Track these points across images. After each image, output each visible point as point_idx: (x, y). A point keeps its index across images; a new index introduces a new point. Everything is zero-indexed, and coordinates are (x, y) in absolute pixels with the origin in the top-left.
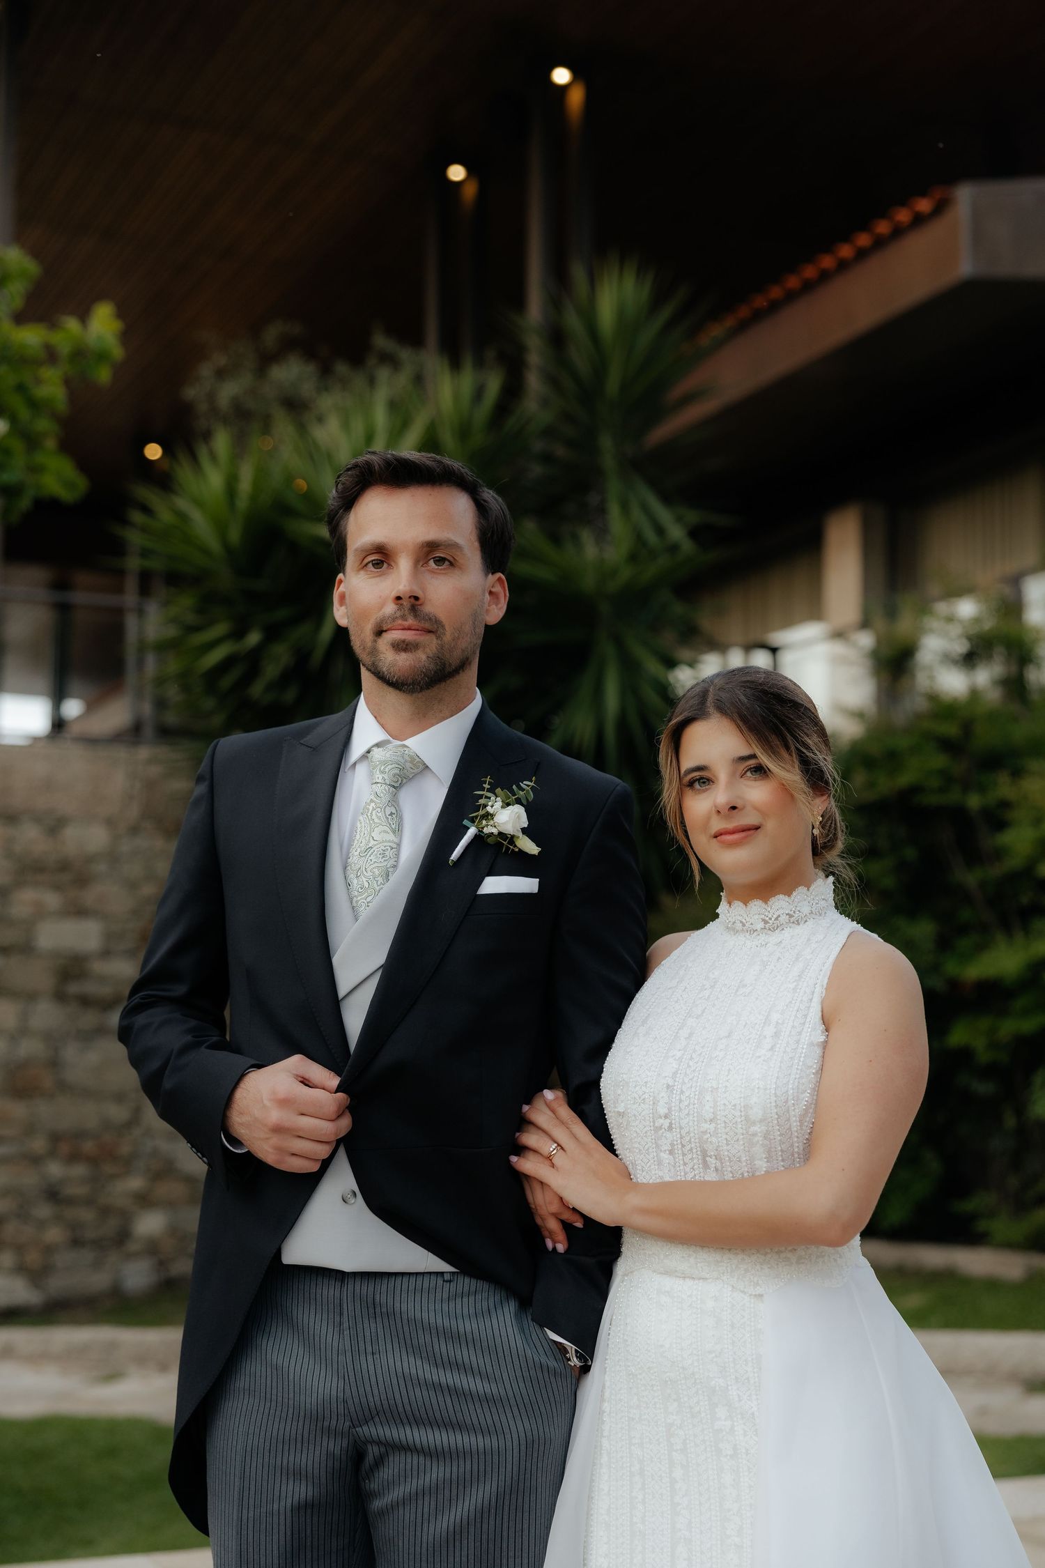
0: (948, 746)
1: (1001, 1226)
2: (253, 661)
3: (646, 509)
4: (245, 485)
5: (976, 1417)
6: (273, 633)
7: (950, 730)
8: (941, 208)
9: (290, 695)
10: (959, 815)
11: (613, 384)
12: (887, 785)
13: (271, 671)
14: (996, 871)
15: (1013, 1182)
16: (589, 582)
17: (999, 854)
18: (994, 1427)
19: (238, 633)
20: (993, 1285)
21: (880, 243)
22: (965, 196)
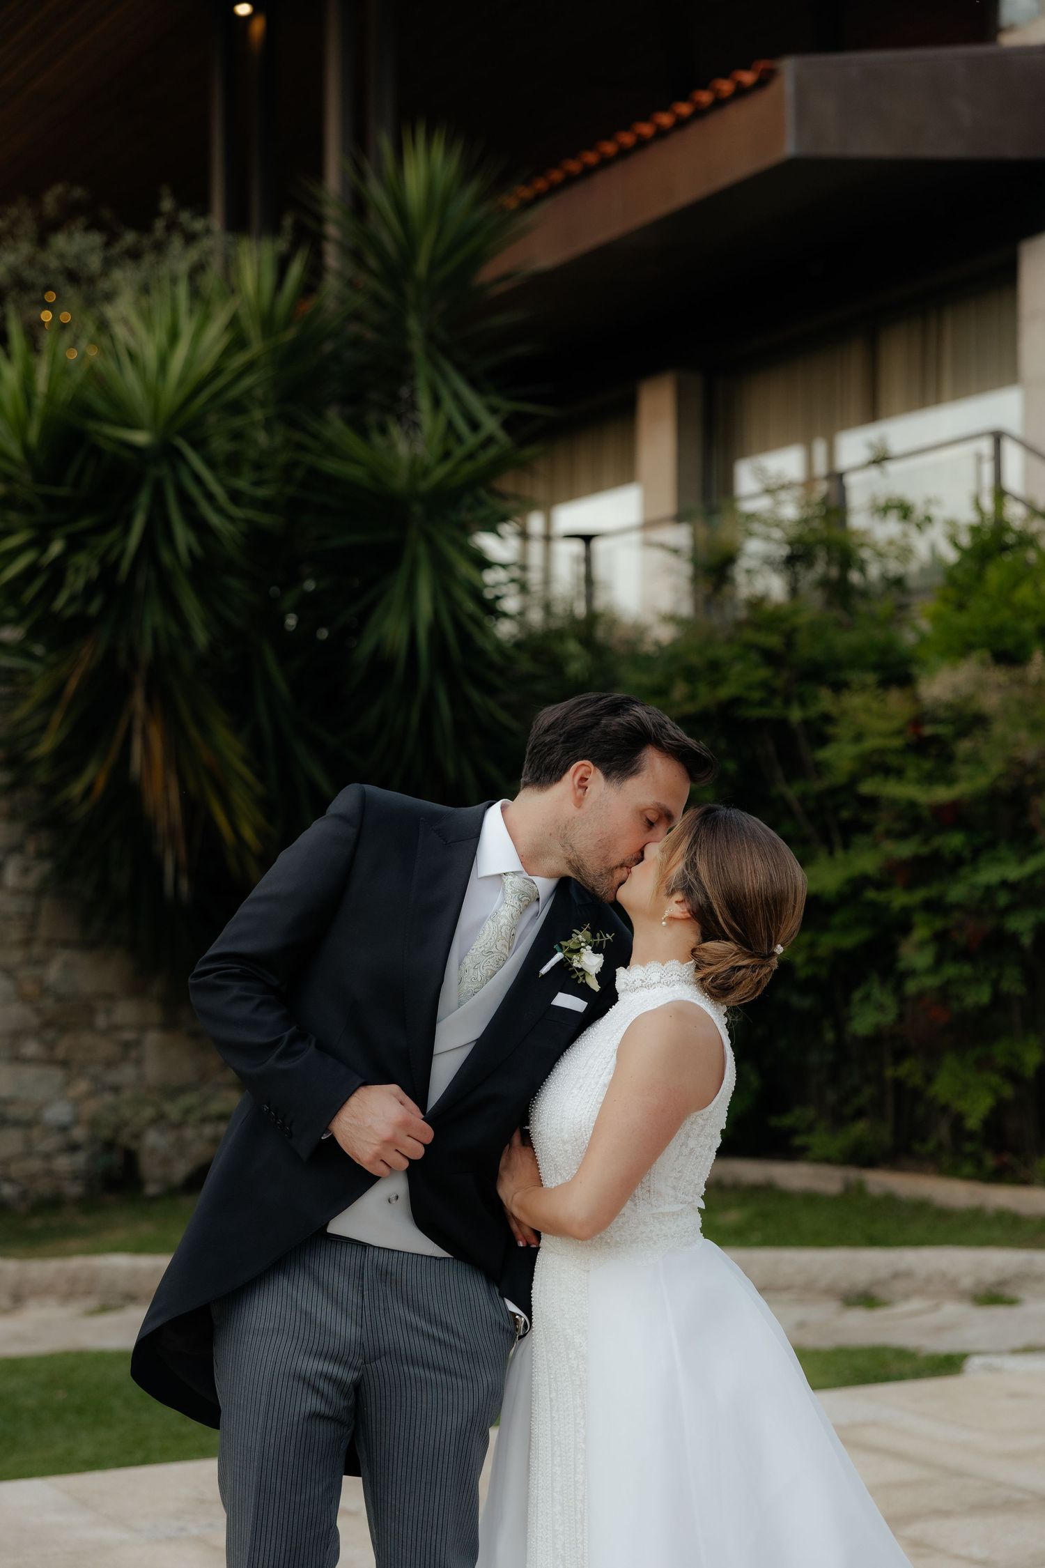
0: (771, 658)
1: (820, 1140)
2: (58, 570)
3: (457, 397)
4: (41, 385)
5: (795, 1331)
6: (75, 544)
7: (773, 641)
8: (764, 81)
9: (94, 607)
10: (780, 727)
11: (421, 268)
12: (708, 697)
13: (76, 582)
14: (817, 786)
15: (831, 1097)
16: (400, 482)
17: (820, 769)
18: (812, 1341)
19: (40, 542)
20: (811, 1199)
21: (700, 113)
22: (789, 67)
